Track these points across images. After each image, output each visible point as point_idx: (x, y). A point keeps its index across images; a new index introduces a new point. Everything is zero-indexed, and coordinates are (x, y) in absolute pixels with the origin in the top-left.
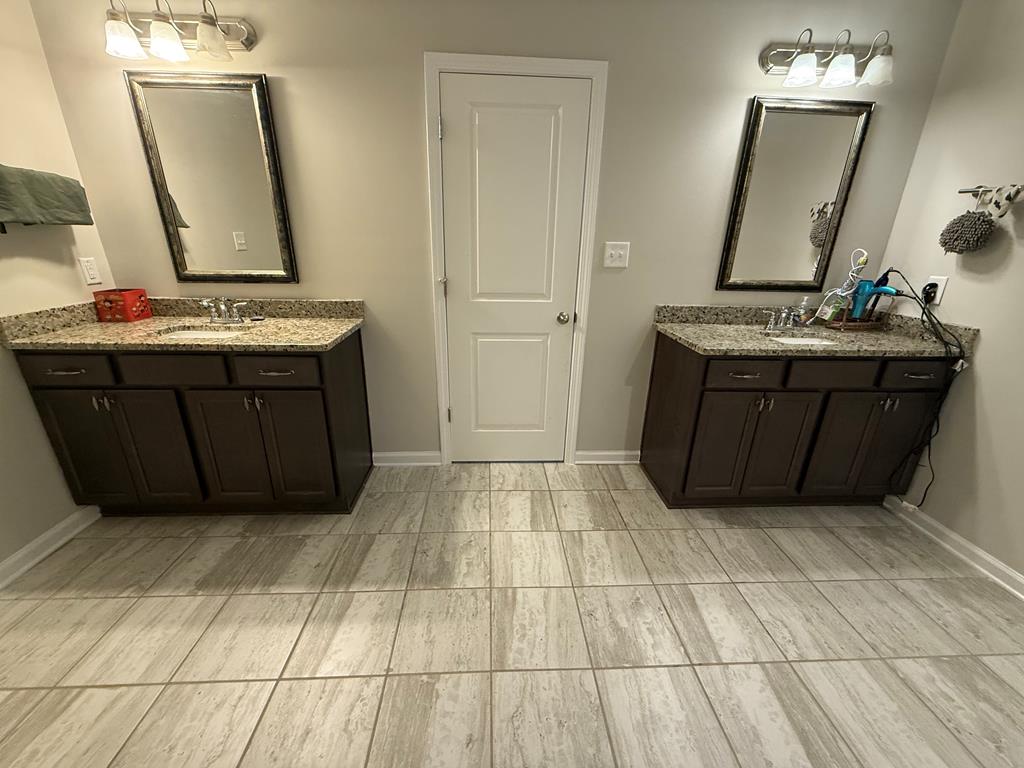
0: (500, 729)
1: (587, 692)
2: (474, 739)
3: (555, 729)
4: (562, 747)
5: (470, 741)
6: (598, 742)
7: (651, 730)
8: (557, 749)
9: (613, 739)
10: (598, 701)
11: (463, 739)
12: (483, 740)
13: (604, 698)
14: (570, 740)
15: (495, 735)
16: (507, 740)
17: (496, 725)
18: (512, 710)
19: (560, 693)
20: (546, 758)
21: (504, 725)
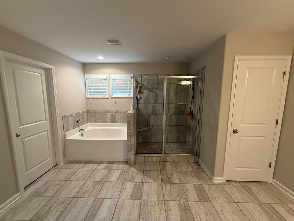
0: (164, 212)
1: (142, 218)
2: (169, 211)
3: (152, 211)
4: (151, 208)
5: (170, 210)
6: (143, 208)
7: (131, 209)
8: (152, 207)
9: (140, 209)
10: (140, 216)
11: (171, 211)
12: (167, 210)
13: (138, 217)
14: (149, 209)
15: (165, 210)
16: (162, 209)
17: (165, 213)
18: (161, 216)
19: (149, 219)
20: (154, 206)
21: (163, 213)
